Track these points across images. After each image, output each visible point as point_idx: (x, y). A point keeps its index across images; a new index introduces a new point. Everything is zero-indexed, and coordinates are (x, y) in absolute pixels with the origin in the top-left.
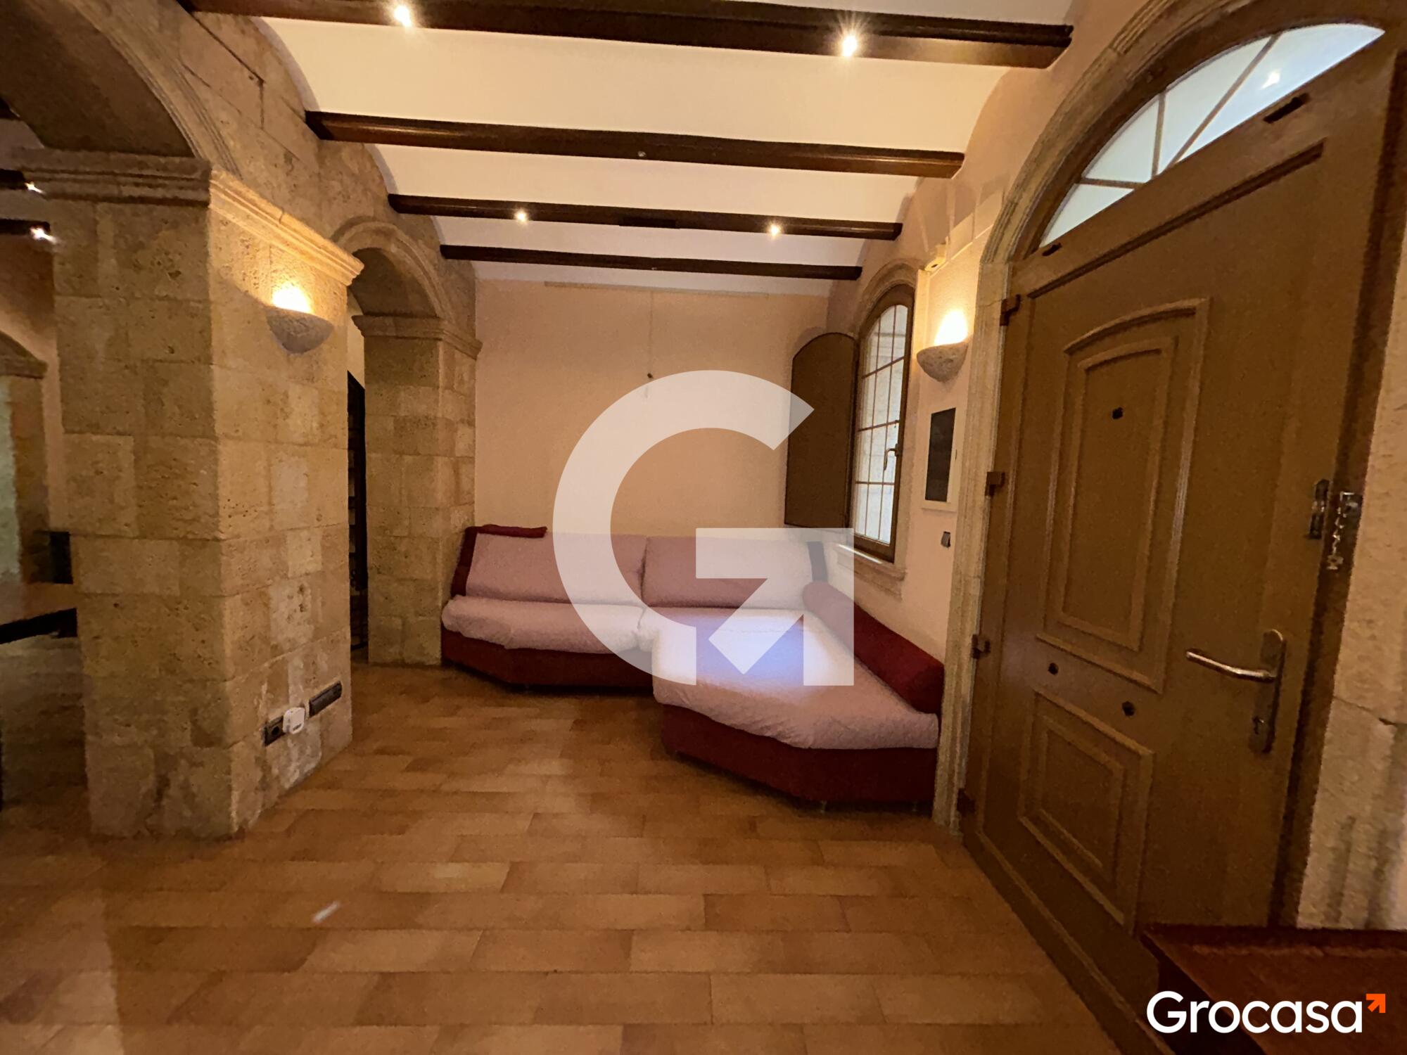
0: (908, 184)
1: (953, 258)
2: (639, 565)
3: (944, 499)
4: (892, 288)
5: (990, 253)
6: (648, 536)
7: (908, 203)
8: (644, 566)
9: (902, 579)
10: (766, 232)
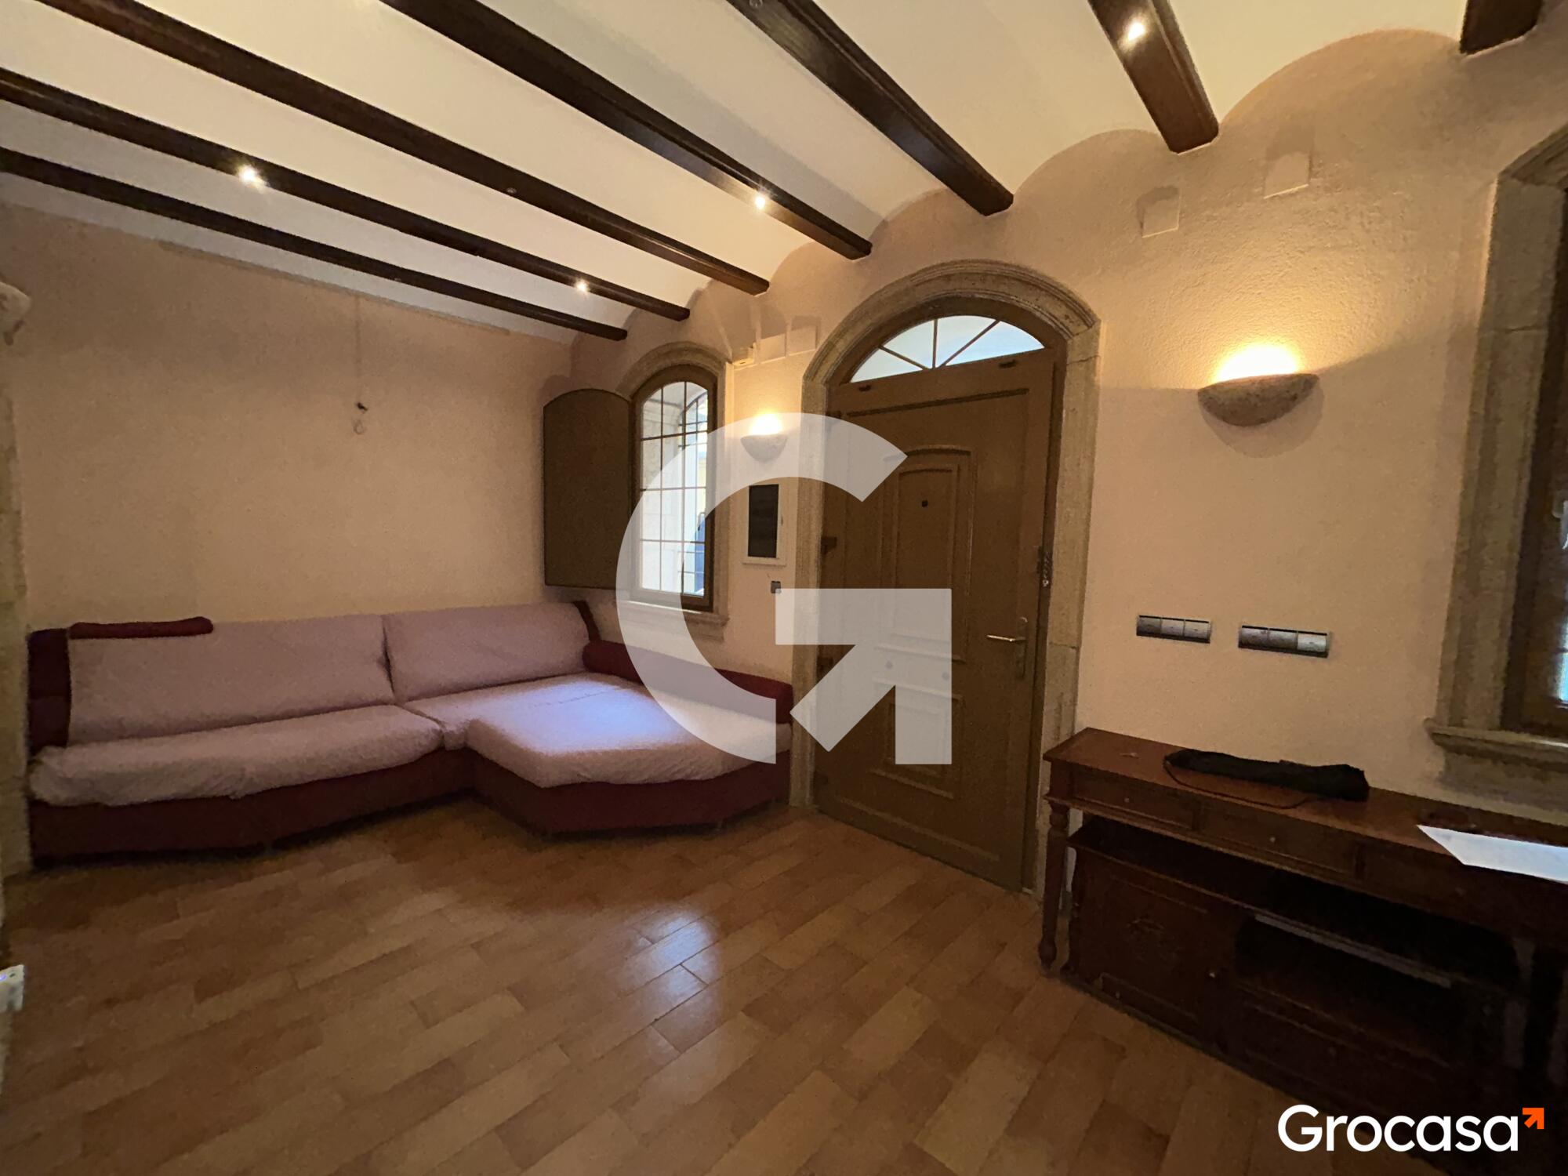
0: (702, 281)
1: (763, 363)
2: (380, 653)
3: (773, 555)
4: (680, 365)
5: (811, 374)
6: (383, 612)
7: (698, 295)
8: (386, 654)
9: (724, 624)
10: (573, 286)
